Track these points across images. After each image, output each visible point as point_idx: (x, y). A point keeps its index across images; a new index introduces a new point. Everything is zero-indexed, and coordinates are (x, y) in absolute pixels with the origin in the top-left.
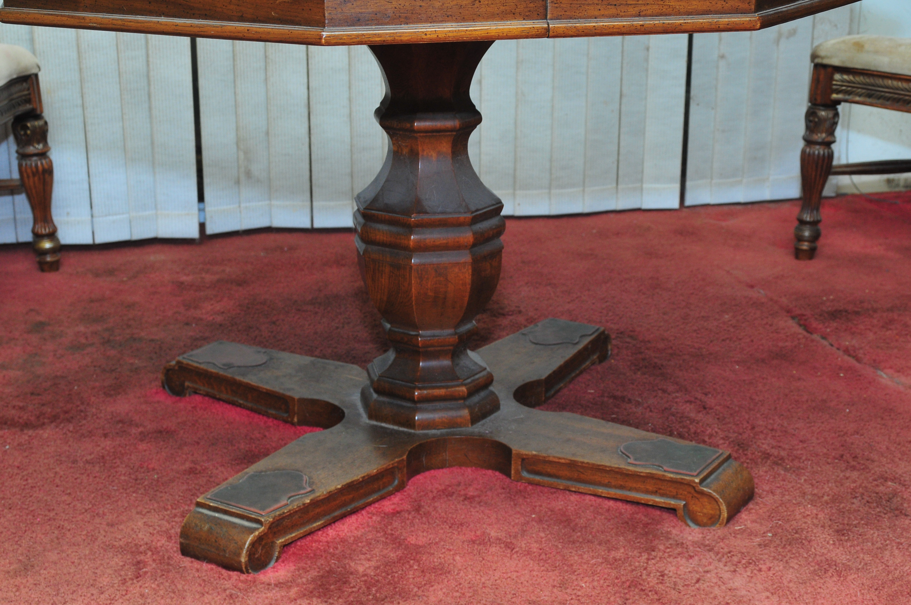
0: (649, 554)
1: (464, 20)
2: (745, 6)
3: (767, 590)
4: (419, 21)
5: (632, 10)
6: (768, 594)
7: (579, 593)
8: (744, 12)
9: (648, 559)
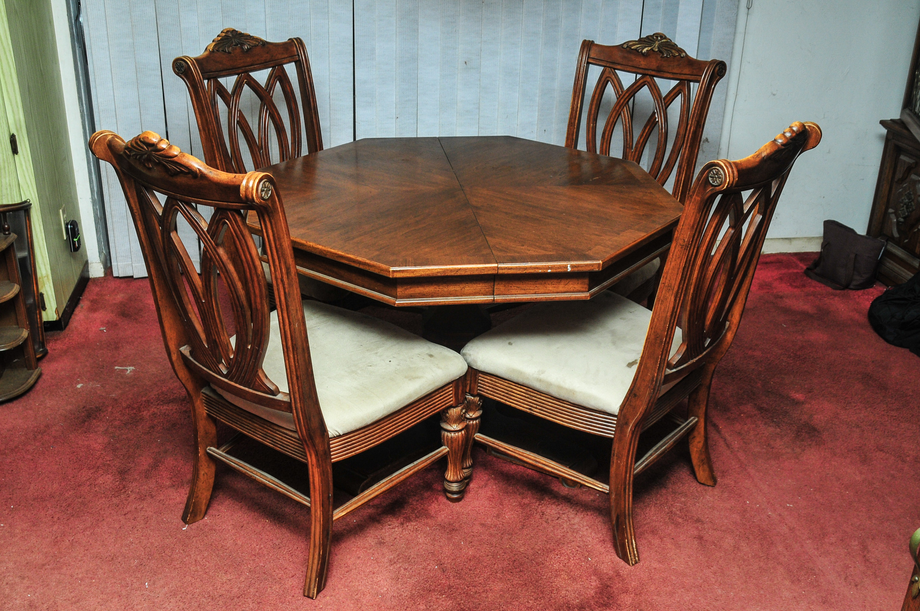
0: (540, 502)
1: (457, 296)
2: (584, 289)
3: (588, 526)
4: (438, 296)
5: (532, 291)
6: (587, 527)
7: (504, 521)
8: (583, 292)
9: (539, 505)
